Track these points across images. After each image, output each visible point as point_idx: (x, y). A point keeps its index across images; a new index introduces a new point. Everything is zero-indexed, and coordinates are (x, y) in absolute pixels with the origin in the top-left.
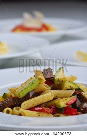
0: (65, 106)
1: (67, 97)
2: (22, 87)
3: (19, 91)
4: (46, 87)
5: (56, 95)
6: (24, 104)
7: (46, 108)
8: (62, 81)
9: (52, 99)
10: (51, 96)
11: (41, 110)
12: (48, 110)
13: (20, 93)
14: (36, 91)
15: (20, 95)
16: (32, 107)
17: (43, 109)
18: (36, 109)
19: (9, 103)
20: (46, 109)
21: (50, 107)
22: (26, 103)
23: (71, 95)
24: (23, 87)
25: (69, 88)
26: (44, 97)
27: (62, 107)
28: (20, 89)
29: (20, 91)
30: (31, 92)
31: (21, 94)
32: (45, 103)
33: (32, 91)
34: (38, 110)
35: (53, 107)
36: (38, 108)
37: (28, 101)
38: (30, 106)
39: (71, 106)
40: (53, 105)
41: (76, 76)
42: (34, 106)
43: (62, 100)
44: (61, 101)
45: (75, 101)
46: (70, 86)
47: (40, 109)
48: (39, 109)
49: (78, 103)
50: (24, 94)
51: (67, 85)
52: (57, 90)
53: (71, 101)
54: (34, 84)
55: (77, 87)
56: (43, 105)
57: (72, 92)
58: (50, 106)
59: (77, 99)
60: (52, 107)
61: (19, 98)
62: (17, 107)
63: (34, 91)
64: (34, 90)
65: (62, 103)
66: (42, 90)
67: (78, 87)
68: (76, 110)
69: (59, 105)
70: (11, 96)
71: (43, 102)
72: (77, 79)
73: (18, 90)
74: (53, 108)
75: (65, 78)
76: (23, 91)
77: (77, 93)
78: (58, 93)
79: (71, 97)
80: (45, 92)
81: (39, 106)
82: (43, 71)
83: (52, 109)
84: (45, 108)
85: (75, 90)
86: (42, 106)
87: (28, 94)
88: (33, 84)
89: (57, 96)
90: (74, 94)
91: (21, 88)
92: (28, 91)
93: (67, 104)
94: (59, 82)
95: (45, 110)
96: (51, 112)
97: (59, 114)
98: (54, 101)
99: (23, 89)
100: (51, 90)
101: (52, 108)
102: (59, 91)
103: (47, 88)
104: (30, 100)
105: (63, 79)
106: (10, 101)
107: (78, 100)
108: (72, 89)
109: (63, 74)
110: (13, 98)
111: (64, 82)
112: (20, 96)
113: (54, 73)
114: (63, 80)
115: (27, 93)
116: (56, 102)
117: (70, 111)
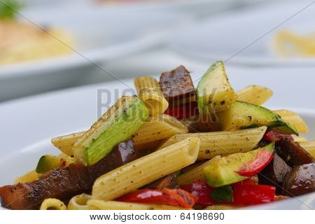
0: (237, 179)
1: (241, 151)
2: (93, 129)
3: (84, 144)
4: (171, 127)
5: (205, 149)
6: (102, 184)
7: (175, 190)
8: (223, 103)
9: (192, 159)
10: (191, 152)
11: (159, 196)
12: (183, 196)
13: (87, 149)
14: (142, 139)
15: (87, 154)
16: (129, 190)
17: (164, 194)
18: (142, 196)
19: (57, 185)
20: (173, 192)
21: (188, 188)
22: (109, 180)
23: (254, 145)
24: (96, 128)
25: (246, 122)
26: (164, 156)
27: (226, 183)
28: (87, 137)
29: (86, 144)
30: (124, 145)
31: (90, 154)
32: (171, 175)
33: (126, 142)
34: (148, 198)
35: (199, 187)
36: (149, 193)
37: (114, 174)
38: (120, 188)
39: (256, 178)
40: (199, 182)
41: (267, 87)
42: (133, 187)
43: (225, 162)
44: (222, 165)
45: (267, 160)
46: (250, 117)
47: (156, 193)
48: (152, 196)
49: (280, 166)
50: (99, 150)
51: (239, 113)
52: (209, 134)
53: (253, 163)
55: (270, 119)
56: (165, 182)
57: (259, 133)
58: (188, 183)
59: (276, 156)
60: (195, 186)
61: (86, 165)
62: (81, 196)
63: (133, 141)
64: (133, 136)
65: (226, 172)
66: (158, 137)
67: (275, 120)
68: (274, 188)
69: (217, 178)
70: (64, 163)
71: (165, 173)
72: (271, 94)
73: (80, 140)
74: (198, 190)
75: (230, 92)
76: (97, 143)
77: (275, 138)
78: (210, 142)
79: (256, 151)
80: (171, 140)
81: (152, 185)
82: (161, 78)
83: (195, 193)
84: (170, 191)
85: (265, 128)
86: (161, 185)
87: (115, 149)
89: (208, 152)
90: (265, 141)
91: (91, 134)
92: (114, 142)
93: (242, 173)
95: (172, 197)
96: (193, 203)
98: (199, 168)
99: (94, 136)
100: (190, 134)
101: (194, 190)
102: (214, 133)
103: (174, 129)
104: (121, 170)
106: (58, 180)
107: (280, 160)
108: (255, 126)
109: (225, 82)
110: (68, 169)
111: (230, 104)
112: (87, 161)
113: (195, 79)
114: (226, 98)
115: (110, 147)
116: (207, 168)
117: (252, 193)
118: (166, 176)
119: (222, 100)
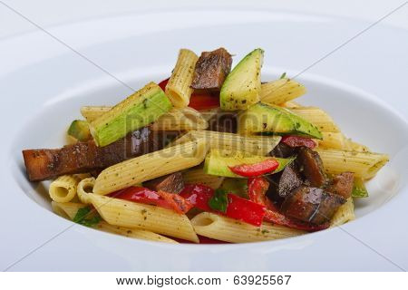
6: (105, 177)
8: (244, 102)
12: (177, 201)
16: (129, 185)
17: (160, 198)
20: (169, 197)
30: (137, 133)
33: (140, 129)
35: (200, 190)
37: (117, 168)
38: (123, 184)
51: (258, 117)
54: (149, 110)
63: (150, 130)
64: (152, 123)
71: (168, 172)
74: (197, 194)
76: (110, 129)
81: (151, 184)
86: (161, 184)
88: (145, 107)
94: (233, 102)
96: (187, 211)
97: (213, 216)
101: (195, 192)
103: (188, 123)
104: (125, 166)
105: (248, 96)
111: (250, 105)
114: (248, 98)
117: (245, 209)
118: (170, 175)
119: (243, 99)
